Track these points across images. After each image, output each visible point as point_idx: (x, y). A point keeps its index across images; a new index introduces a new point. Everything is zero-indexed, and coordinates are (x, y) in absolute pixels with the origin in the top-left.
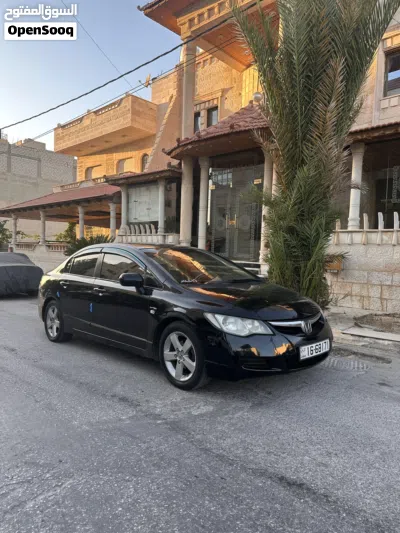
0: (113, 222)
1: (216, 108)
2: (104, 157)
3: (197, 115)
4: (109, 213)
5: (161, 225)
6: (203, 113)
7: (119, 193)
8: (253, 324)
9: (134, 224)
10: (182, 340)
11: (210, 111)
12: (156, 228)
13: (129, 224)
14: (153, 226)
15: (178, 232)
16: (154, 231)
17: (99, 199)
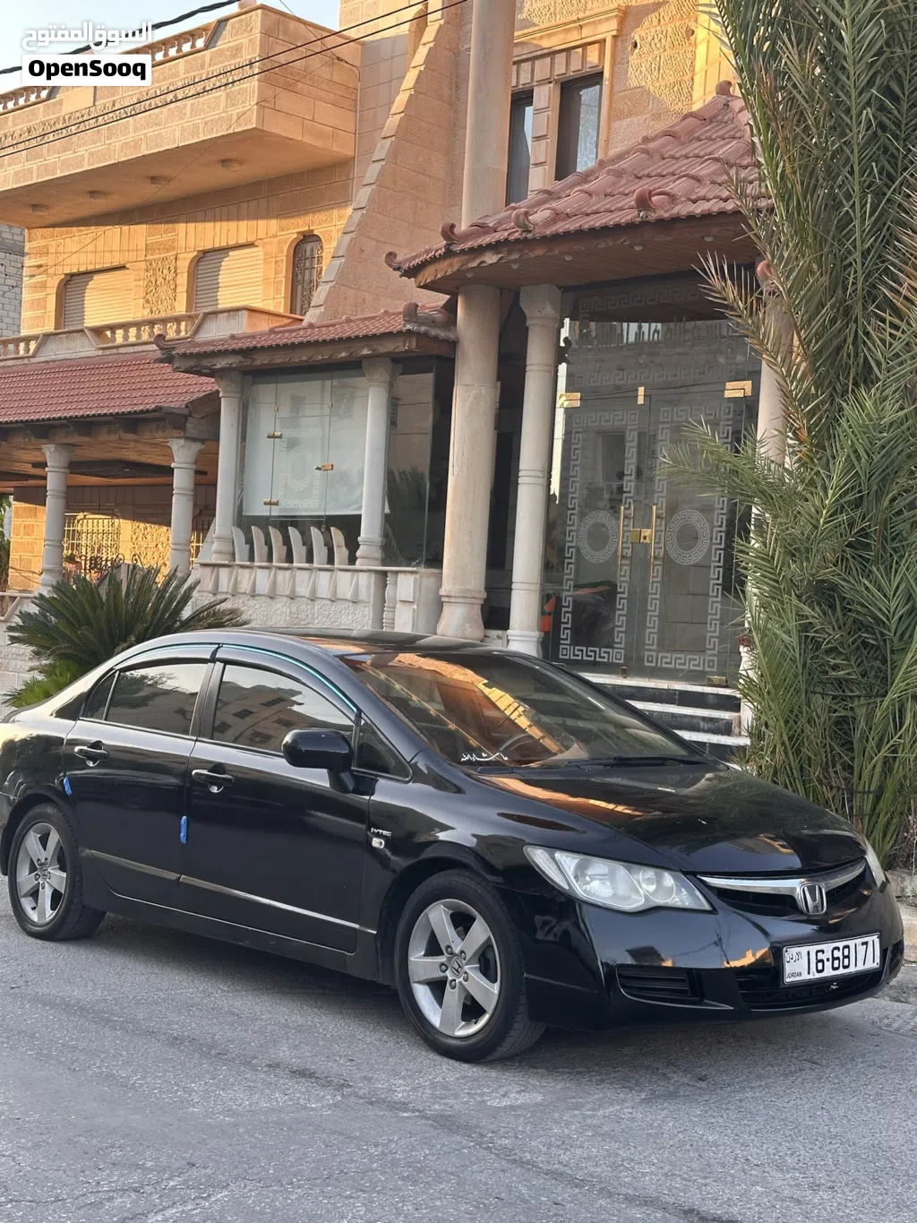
0: (180, 508)
1: (595, 78)
2: (140, 234)
3: (522, 99)
4: (170, 471)
5: (370, 531)
6: (545, 97)
8: (659, 881)
9: (263, 522)
10: (462, 922)
11: (570, 89)
12: (352, 545)
13: (244, 522)
14: (338, 536)
15: (436, 561)
16: (341, 553)
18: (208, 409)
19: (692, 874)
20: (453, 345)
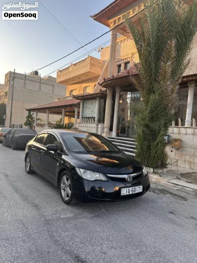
0: (76, 116)
1: (129, 62)
2: (78, 85)
4: (75, 112)
5: (96, 119)
7: (80, 103)
9: (84, 118)
10: (67, 179)
12: (94, 121)
14: (93, 120)
15: (104, 123)
16: (93, 121)
17: (71, 106)
18: (79, 104)
19: (105, 174)
20: (106, 95)
